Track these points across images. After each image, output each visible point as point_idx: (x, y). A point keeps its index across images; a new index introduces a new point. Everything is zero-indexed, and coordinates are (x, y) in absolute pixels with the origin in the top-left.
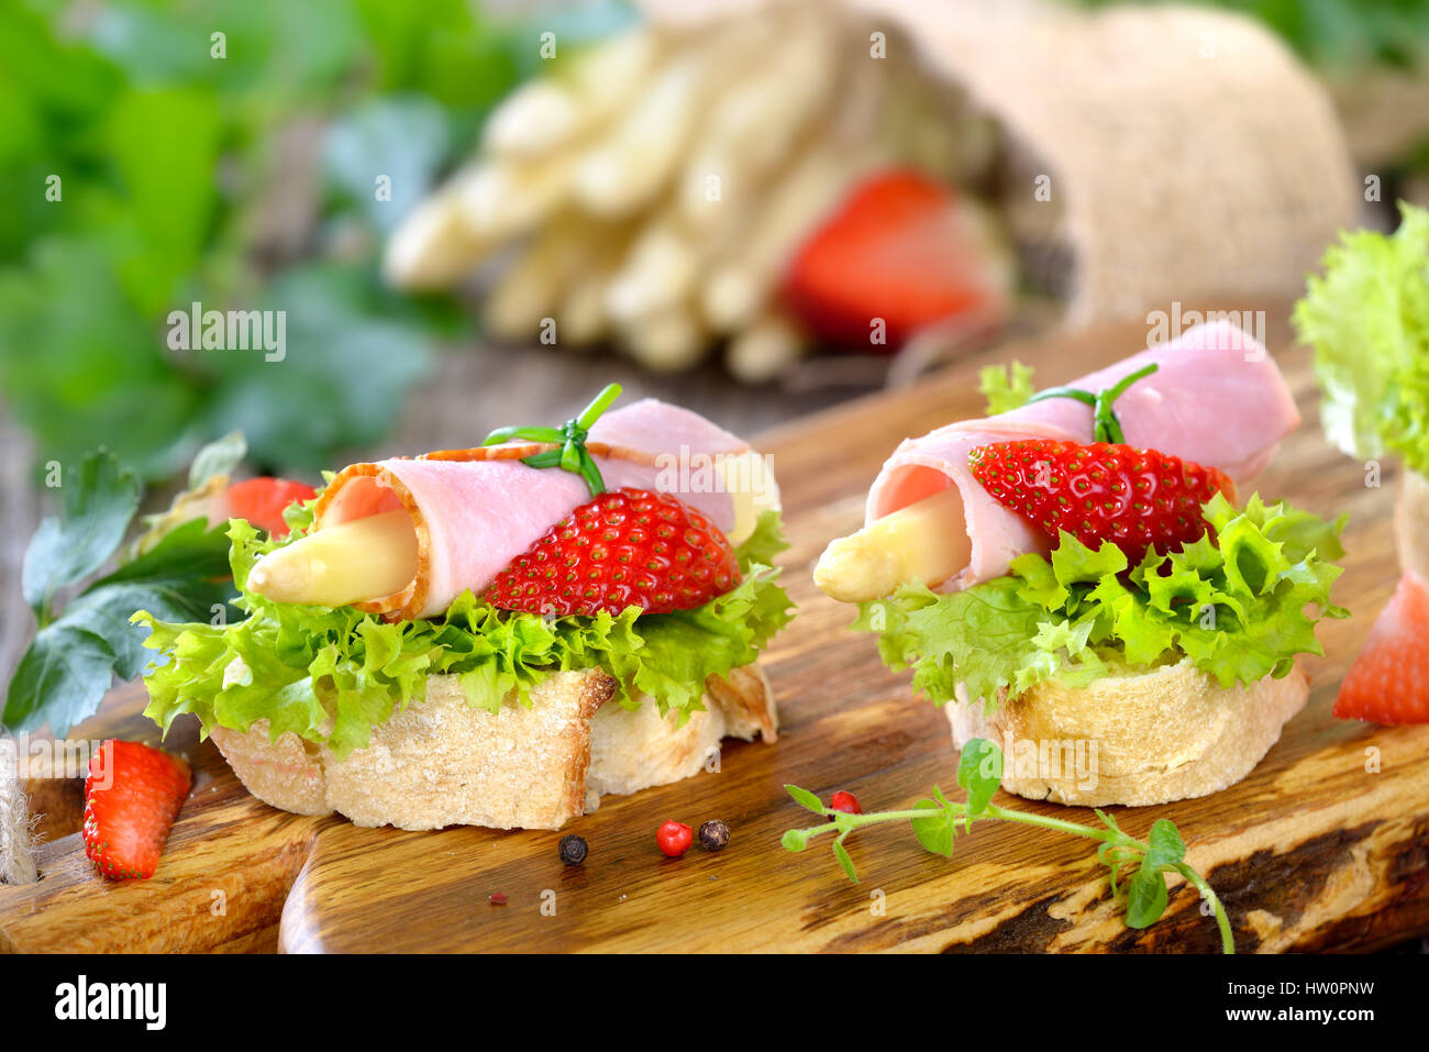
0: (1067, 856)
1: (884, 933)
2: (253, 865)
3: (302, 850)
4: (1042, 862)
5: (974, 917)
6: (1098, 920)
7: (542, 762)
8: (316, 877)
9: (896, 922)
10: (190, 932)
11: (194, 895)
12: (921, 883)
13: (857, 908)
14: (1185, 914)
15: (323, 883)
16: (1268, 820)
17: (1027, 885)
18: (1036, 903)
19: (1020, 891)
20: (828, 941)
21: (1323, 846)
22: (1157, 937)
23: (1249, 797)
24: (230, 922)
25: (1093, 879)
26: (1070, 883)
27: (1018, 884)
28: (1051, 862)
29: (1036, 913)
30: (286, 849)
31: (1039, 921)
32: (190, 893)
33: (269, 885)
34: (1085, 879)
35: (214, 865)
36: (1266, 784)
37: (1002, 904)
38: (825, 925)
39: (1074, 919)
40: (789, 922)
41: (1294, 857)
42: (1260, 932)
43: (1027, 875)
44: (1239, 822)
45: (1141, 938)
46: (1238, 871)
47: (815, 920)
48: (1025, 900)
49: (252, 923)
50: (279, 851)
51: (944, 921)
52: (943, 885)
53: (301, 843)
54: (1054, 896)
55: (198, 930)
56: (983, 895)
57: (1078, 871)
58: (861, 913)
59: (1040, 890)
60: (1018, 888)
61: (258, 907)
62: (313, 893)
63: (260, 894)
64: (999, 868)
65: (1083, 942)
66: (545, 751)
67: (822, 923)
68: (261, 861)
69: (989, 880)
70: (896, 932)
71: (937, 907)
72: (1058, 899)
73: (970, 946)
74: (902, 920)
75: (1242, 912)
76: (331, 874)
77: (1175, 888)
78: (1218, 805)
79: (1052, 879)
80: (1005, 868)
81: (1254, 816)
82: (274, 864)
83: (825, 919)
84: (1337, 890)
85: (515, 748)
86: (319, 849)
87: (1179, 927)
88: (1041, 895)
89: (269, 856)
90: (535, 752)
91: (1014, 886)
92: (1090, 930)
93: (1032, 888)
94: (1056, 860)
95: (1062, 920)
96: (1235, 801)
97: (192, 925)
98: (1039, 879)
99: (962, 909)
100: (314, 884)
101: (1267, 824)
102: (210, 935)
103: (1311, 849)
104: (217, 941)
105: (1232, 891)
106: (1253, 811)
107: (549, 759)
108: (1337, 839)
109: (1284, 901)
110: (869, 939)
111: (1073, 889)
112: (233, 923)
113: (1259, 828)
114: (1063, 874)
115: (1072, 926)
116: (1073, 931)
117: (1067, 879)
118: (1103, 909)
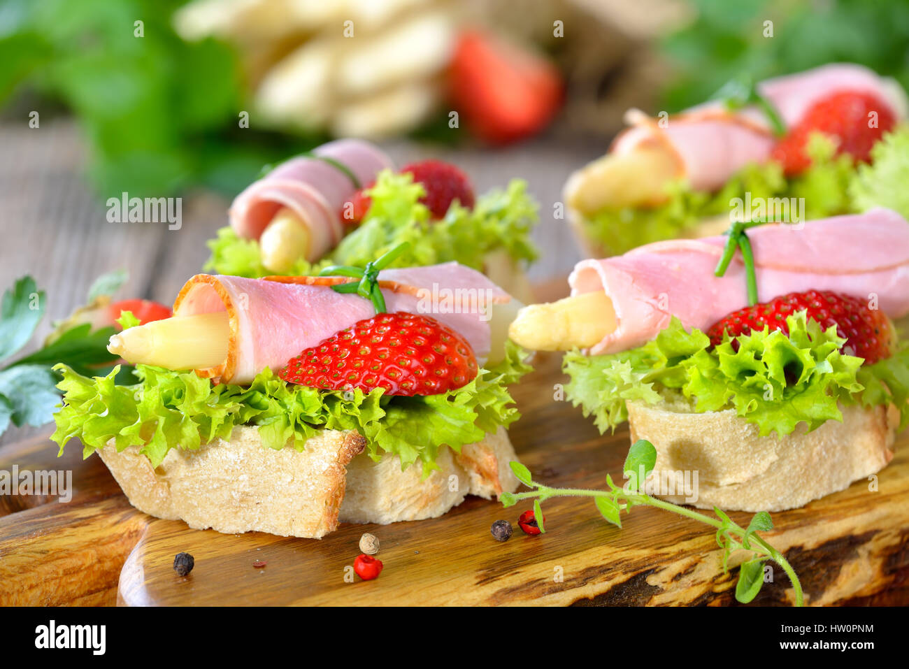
0: (660, 543)
1: (533, 588)
2: (103, 544)
3: (137, 536)
4: (643, 547)
5: (596, 581)
6: (681, 588)
7: (311, 491)
8: (144, 549)
9: (541, 582)
10: (58, 587)
11: (60, 563)
12: (559, 557)
13: (515, 572)
15: (149, 552)
16: (800, 526)
17: (632, 561)
18: (638, 574)
19: (627, 565)
20: (493, 592)
21: (838, 546)
22: (723, 602)
24: (86, 582)
25: (678, 560)
26: (663, 561)
27: (627, 560)
28: (649, 547)
29: (638, 580)
30: (126, 535)
31: (640, 586)
32: (58, 561)
33: (114, 559)
34: (671, 559)
35: (76, 543)
37: (614, 573)
38: (492, 582)
39: (665, 586)
40: (467, 579)
41: (818, 552)
42: (794, 602)
43: (632, 554)
45: (710, 602)
47: (485, 578)
48: (630, 571)
49: (102, 585)
50: (121, 535)
51: (574, 582)
52: (574, 559)
53: (136, 531)
54: (651, 570)
55: (64, 586)
56: (601, 566)
57: (667, 554)
58: (518, 575)
59: (641, 565)
60: (626, 563)
61: (106, 574)
62: (142, 559)
63: (108, 565)
64: (613, 549)
65: (671, 602)
66: (313, 484)
67: (490, 581)
68: (109, 542)
69: (605, 557)
70: (541, 588)
71: (570, 573)
72: (654, 571)
73: (592, 600)
74: (545, 581)
75: (781, 589)
76: (156, 547)
79: (649, 558)
80: (618, 549)
81: (790, 523)
82: (117, 545)
83: (493, 577)
84: (848, 577)
85: (293, 480)
86: (148, 533)
88: (642, 568)
89: (114, 539)
90: (307, 484)
91: (623, 561)
92: (675, 594)
93: (636, 563)
94: (652, 545)
95: (656, 586)
97: (60, 582)
98: (641, 558)
99: (587, 575)
100: (142, 553)
101: (799, 529)
102: (72, 590)
103: (829, 548)
104: (77, 595)
106: (790, 520)
107: (316, 490)
108: (848, 542)
109: (810, 583)
110: (522, 592)
111: (664, 566)
112: (88, 584)
113: (794, 531)
114: (657, 555)
115: (662, 591)
116: (663, 595)
117: (660, 558)
118: (685, 580)
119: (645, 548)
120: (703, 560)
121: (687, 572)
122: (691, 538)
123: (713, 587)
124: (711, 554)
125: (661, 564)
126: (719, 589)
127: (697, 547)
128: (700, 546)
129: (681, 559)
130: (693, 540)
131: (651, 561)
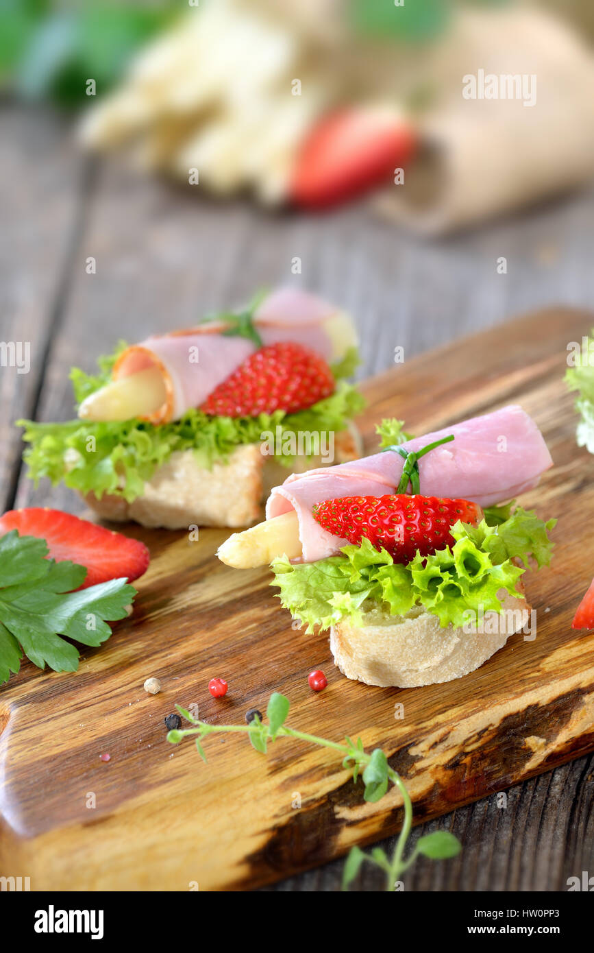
0: (420, 719)
1: (314, 774)
4: (406, 724)
6: (437, 753)
9: (321, 767)
13: (299, 760)
14: (488, 745)
16: (536, 687)
17: (396, 739)
18: (401, 748)
19: (392, 743)
21: (568, 698)
22: (472, 759)
23: (525, 675)
25: (434, 732)
26: (422, 734)
27: (392, 739)
28: (411, 723)
29: (402, 752)
31: (403, 757)
34: (429, 732)
36: (535, 666)
38: (281, 771)
39: (424, 755)
40: (261, 770)
42: (533, 748)
43: (396, 733)
44: (519, 690)
45: (462, 760)
46: (519, 717)
47: (275, 768)
48: (395, 747)
54: (412, 743)
57: (425, 728)
58: (302, 763)
59: (404, 740)
60: (391, 741)
64: (381, 729)
65: (429, 766)
67: (279, 771)
69: (374, 737)
70: (321, 773)
72: (414, 744)
74: (325, 766)
75: (522, 738)
77: (481, 731)
78: (506, 682)
79: (410, 734)
80: (384, 729)
81: (527, 686)
83: (281, 768)
84: (578, 721)
87: (485, 752)
88: (404, 743)
91: (388, 740)
92: (433, 759)
93: (399, 740)
94: (413, 722)
95: (417, 756)
96: (517, 678)
98: (403, 735)
101: (535, 690)
103: (561, 701)
105: (516, 728)
106: (527, 683)
108: (576, 694)
109: (546, 729)
110: (305, 778)
111: (423, 738)
113: (530, 692)
114: (417, 730)
115: (422, 758)
116: (422, 762)
117: (419, 732)
118: (441, 747)
119: (407, 725)
120: (455, 728)
121: (442, 740)
122: (445, 711)
123: (464, 748)
124: (461, 722)
125: (419, 738)
126: (469, 749)
127: (450, 718)
128: (453, 717)
129: (437, 730)
130: (446, 713)
131: (412, 736)
